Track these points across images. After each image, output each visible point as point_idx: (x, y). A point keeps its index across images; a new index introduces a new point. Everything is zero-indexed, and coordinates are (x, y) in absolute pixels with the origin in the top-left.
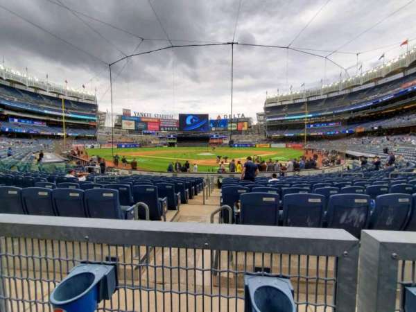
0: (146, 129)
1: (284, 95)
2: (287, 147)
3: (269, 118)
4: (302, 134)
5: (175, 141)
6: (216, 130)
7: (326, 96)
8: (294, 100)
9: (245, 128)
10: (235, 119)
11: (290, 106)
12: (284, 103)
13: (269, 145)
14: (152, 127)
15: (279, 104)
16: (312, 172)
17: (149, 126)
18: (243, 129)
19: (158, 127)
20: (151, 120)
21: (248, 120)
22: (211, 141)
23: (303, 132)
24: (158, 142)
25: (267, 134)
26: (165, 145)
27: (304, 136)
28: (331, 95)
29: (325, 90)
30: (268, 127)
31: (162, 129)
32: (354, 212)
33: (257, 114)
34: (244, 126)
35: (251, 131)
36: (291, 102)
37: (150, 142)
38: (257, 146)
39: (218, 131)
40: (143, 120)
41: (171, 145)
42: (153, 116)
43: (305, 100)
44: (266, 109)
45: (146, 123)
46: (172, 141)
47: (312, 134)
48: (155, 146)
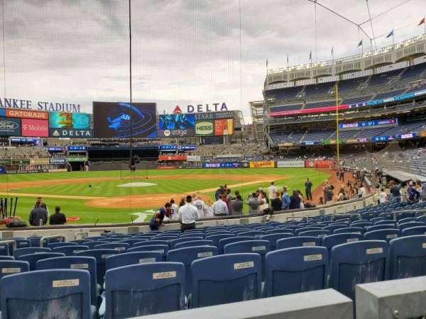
0: (19, 132)
1: (298, 68)
2: (306, 166)
3: (273, 110)
4: (332, 142)
5: (85, 159)
6: (171, 136)
7: (369, 73)
8: (316, 78)
9: (229, 131)
10: (209, 113)
11: (310, 89)
12: (300, 83)
13: (273, 162)
14: (32, 128)
15: (290, 85)
16: (298, 215)
17: (24, 127)
18: (225, 133)
19: (46, 129)
20: (30, 115)
21: (234, 115)
22: (161, 157)
23: (334, 138)
24: (46, 161)
25: (270, 142)
26: (62, 166)
27: (335, 145)
28: (379, 71)
29: (368, 61)
30: (272, 128)
31: (56, 133)
32: (54, 308)
33: (251, 103)
34: (225, 127)
35: (241, 137)
36: (312, 82)
37: (29, 162)
38: (252, 165)
39: (178, 136)
40: (11, 114)
41: (76, 167)
42: (34, 107)
43: (336, 79)
44: (267, 93)
45: (19, 120)
46: (77, 159)
47: (349, 141)
48: (40, 170)
